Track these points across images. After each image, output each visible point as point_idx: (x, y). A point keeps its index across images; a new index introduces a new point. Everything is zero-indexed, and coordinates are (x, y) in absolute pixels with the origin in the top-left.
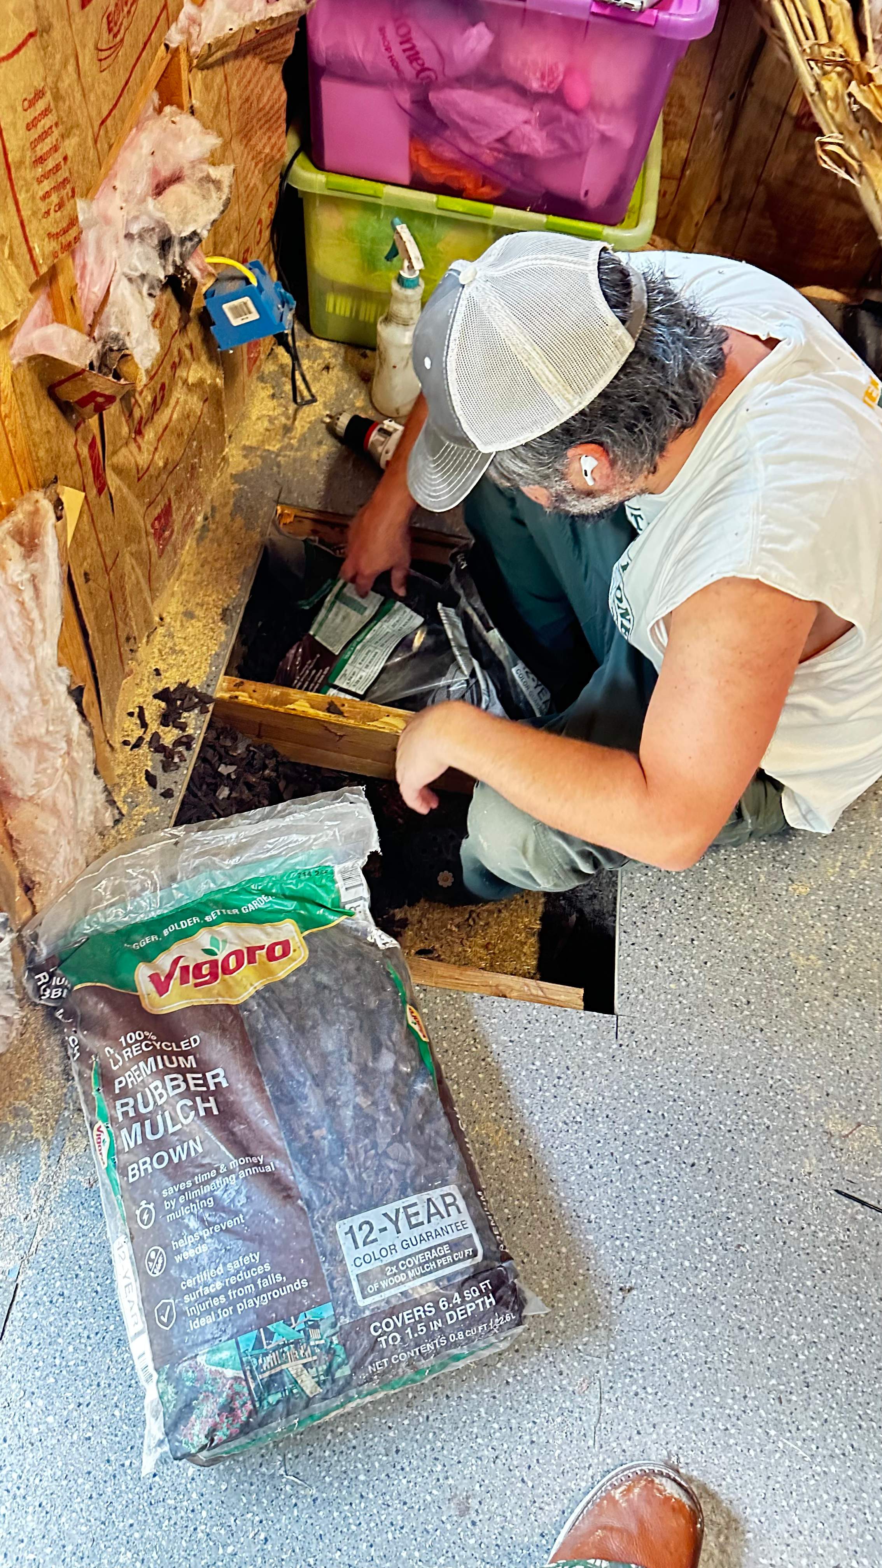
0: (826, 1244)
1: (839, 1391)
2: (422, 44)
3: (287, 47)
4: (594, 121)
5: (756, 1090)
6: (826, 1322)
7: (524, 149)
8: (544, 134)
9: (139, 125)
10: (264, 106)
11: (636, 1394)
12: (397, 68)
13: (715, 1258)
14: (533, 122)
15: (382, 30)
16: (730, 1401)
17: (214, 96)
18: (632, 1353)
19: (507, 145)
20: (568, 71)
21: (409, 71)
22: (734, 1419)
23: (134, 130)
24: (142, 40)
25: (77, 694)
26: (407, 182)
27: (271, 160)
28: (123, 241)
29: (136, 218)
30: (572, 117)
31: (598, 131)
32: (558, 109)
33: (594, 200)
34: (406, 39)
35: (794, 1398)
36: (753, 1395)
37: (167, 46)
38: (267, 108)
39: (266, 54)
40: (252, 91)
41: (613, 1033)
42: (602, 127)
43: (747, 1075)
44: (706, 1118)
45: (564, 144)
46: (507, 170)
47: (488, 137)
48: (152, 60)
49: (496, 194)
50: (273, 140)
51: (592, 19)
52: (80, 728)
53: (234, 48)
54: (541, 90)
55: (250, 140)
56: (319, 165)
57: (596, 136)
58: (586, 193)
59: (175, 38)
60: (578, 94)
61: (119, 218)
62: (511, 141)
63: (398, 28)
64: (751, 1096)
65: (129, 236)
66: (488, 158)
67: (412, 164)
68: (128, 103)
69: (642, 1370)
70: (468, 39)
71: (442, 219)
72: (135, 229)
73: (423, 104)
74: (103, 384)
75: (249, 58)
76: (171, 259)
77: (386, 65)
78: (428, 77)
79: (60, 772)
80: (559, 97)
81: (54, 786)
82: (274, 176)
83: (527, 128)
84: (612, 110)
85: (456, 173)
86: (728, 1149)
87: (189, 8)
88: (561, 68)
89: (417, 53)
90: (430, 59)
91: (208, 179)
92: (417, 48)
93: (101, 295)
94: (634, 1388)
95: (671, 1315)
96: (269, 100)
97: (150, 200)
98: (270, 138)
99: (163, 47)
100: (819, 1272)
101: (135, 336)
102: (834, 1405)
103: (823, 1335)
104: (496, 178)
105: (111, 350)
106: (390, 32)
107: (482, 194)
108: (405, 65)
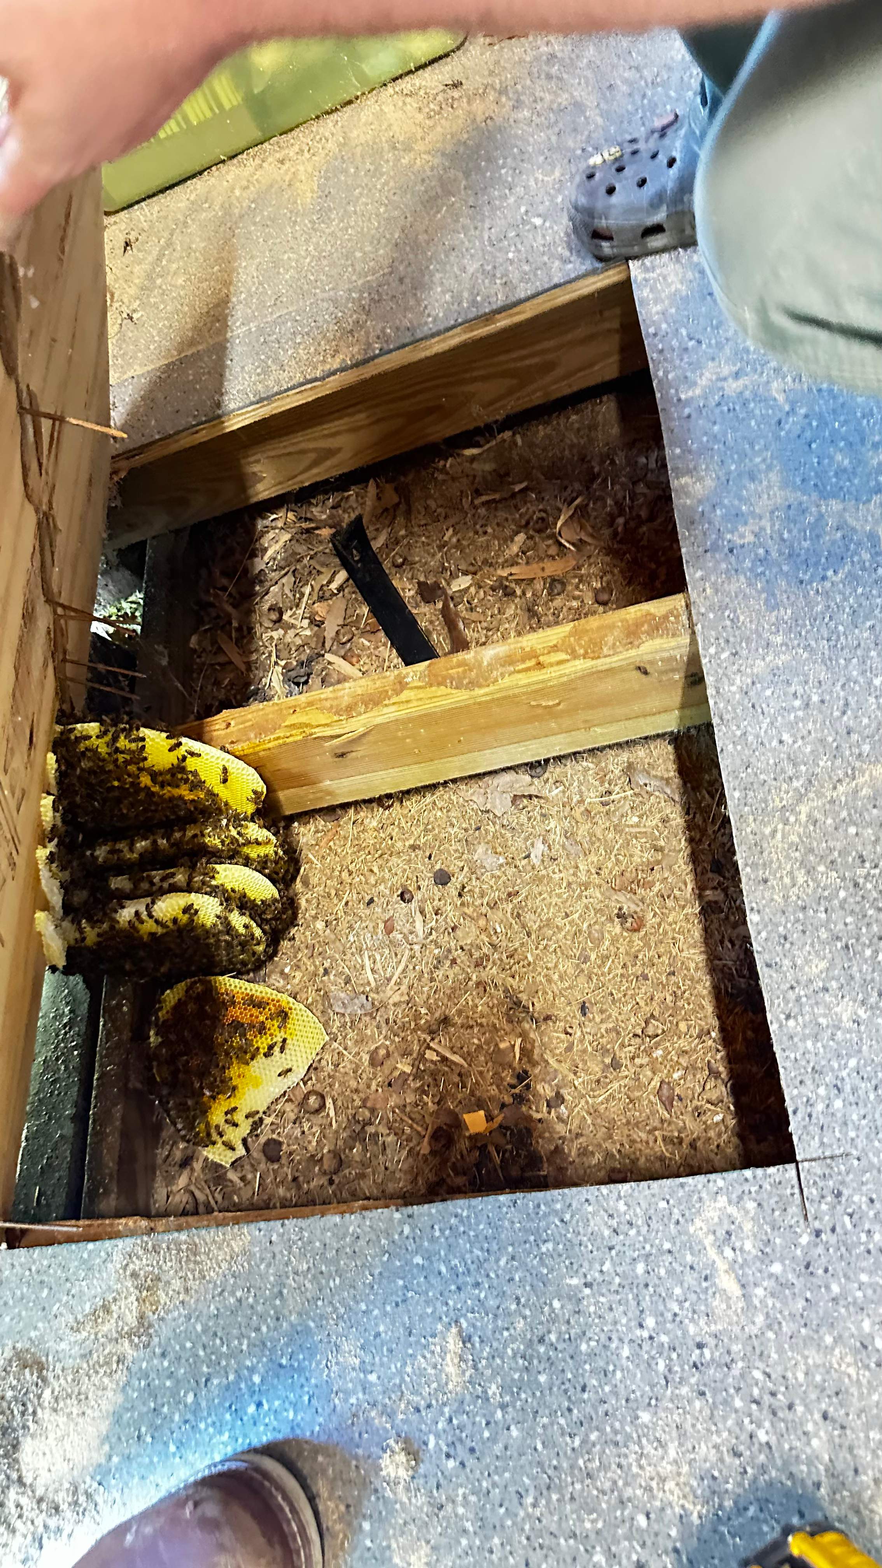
41: (794, 1209)
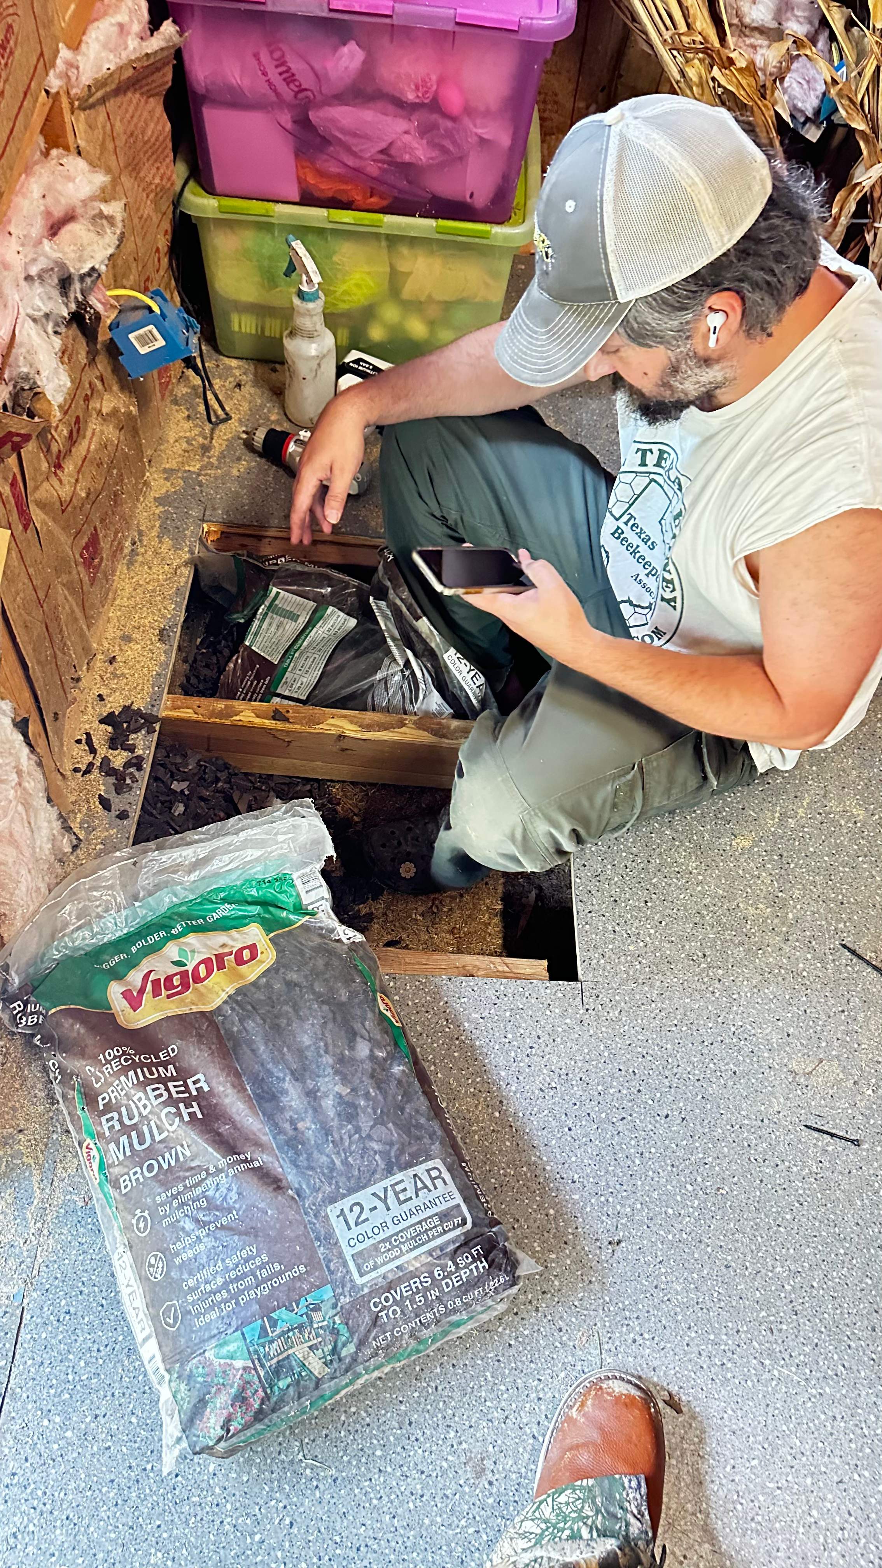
0: (800, 1178)
1: (826, 1315)
2: (296, 65)
3: (166, 79)
4: (471, 126)
5: (719, 1039)
6: (807, 1251)
7: (407, 158)
8: (425, 141)
9: (27, 170)
10: (149, 140)
11: (634, 1341)
12: (275, 91)
13: (696, 1202)
14: (412, 132)
15: (256, 56)
16: (724, 1337)
17: (98, 133)
18: (627, 1303)
19: (389, 156)
20: (441, 81)
21: (287, 92)
22: (729, 1354)
23: (24, 176)
24: (22, 89)
25: (22, 726)
26: (297, 200)
27: (161, 191)
28: (23, 283)
29: (34, 260)
30: (449, 124)
31: (476, 134)
32: (435, 117)
33: (481, 200)
34: (281, 62)
35: (784, 1327)
36: (745, 1328)
37: (47, 92)
38: (153, 140)
39: (145, 89)
40: (136, 126)
41: (578, 999)
42: (479, 131)
43: (710, 1025)
44: (675, 1070)
45: (444, 150)
46: (391, 179)
47: (371, 150)
48: (34, 107)
49: (385, 203)
50: (162, 171)
51: (457, 29)
52: (29, 758)
53: (113, 86)
54: (417, 101)
55: (138, 173)
56: (210, 190)
57: (473, 140)
58: (472, 196)
59: (54, 83)
60: (453, 100)
61: (17, 262)
62: (393, 152)
63: (271, 53)
64: (715, 1045)
65: (28, 278)
66: (373, 169)
67: (300, 181)
68: (14, 150)
69: (637, 1318)
70: (341, 58)
71: (334, 232)
72: (34, 271)
73: (304, 123)
74: (18, 424)
75: (129, 94)
76: (72, 296)
77: (265, 89)
78: (307, 97)
79: (14, 803)
80: (435, 105)
81: (9, 818)
82: (166, 205)
83: (407, 138)
84: (487, 114)
85: (344, 187)
86: (699, 1097)
87: (65, 53)
88: (434, 78)
89: (293, 75)
90: (307, 80)
91: (101, 215)
92: (294, 70)
93: (7, 338)
94: (632, 1335)
95: (661, 1262)
96: (153, 132)
97: (45, 241)
98: (158, 168)
99: (43, 93)
100: (797, 1205)
101: (44, 374)
102: (823, 1329)
103: (806, 1264)
104: (382, 188)
105: (23, 389)
106: (265, 57)
107: (371, 204)
108: (282, 87)
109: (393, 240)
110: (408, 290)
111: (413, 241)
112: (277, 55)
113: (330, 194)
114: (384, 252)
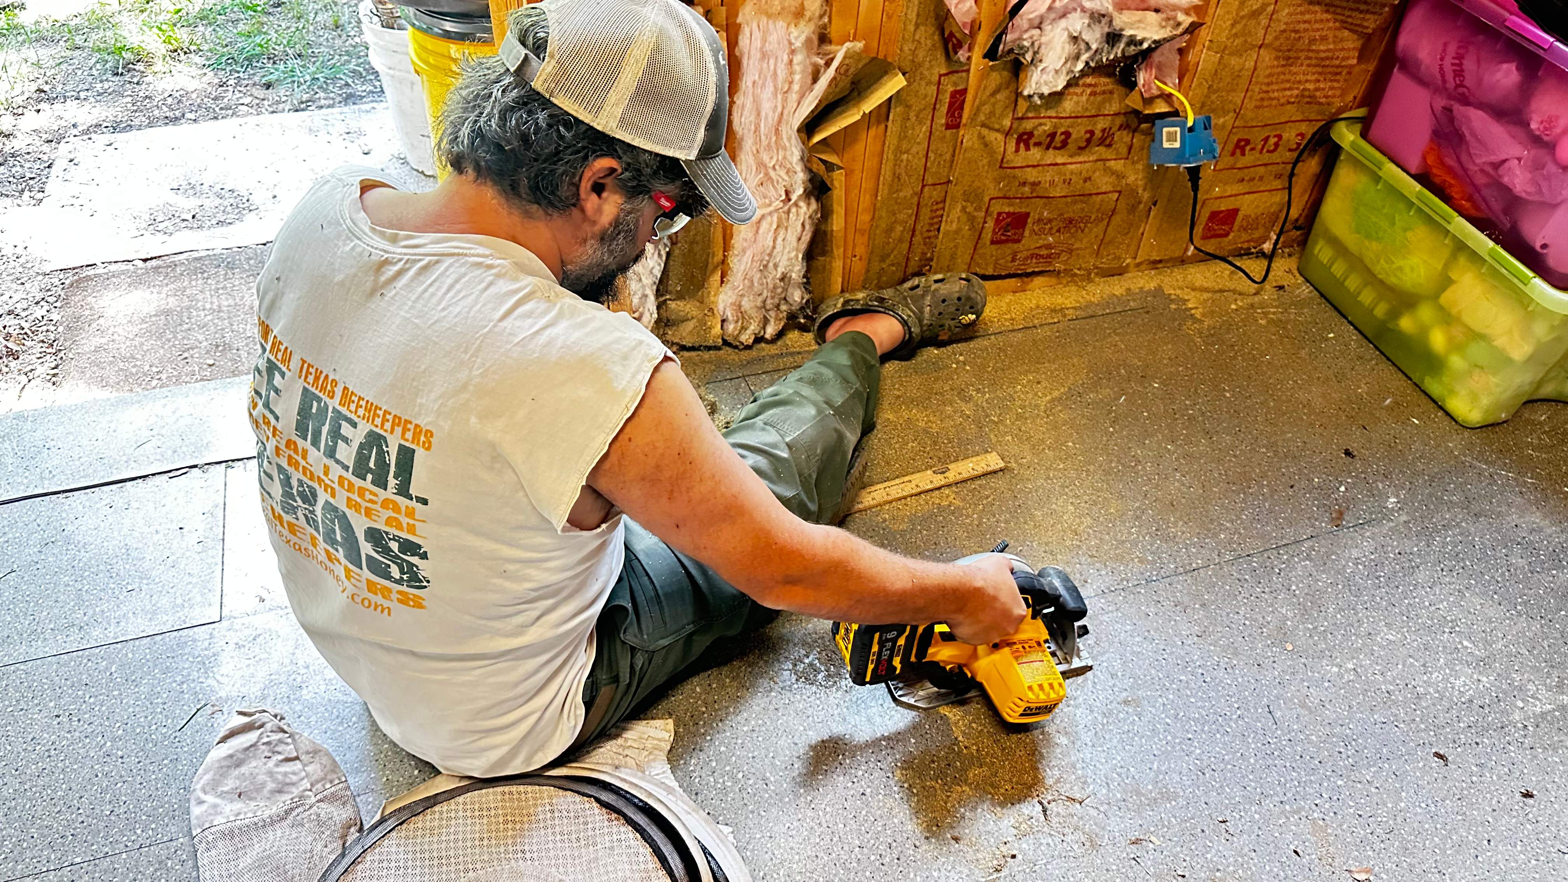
2: (1469, 64)
7: (1506, 180)
8: (1528, 174)
12: (1443, 76)
14: (1525, 162)
15: (1446, 44)
19: (1496, 172)
21: (1451, 84)
26: (1413, 172)
30: (1554, 169)
32: (1548, 159)
33: (1559, 267)
34: (1460, 57)
39: (1342, 18)
40: (1308, 31)
45: (1540, 190)
46: (1486, 193)
47: (1482, 159)
49: (1473, 212)
54: (1540, 134)
55: (1289, 64)
56: (1365, 135)
62: (1501, 171)
63: (1459, 47)
66: (1480, 180)
67: (1425, 159)
70: (1499, 70)
71: (1420, 210)
73: (1448, 110)
77: (1436, 71)
78: (1463, 94)
80: (1551, 147)
83: (1518, 164)
85: (1451, 180)
88: (1561, 123)
89: (1463, 71)
90: (1470, 80)
92: (1464, 67)
96: (1327, 51)
104: (1478, 199)
105: (1012, 50)
106: (1452, 49)
107: (1462, 205)
108: (1450, 76)
109: (1461, 247)
110: (1445, 298)
111: (1475, 257)
112: (1461, 51)
113: (1437, 180)
114: (1446, 253)
